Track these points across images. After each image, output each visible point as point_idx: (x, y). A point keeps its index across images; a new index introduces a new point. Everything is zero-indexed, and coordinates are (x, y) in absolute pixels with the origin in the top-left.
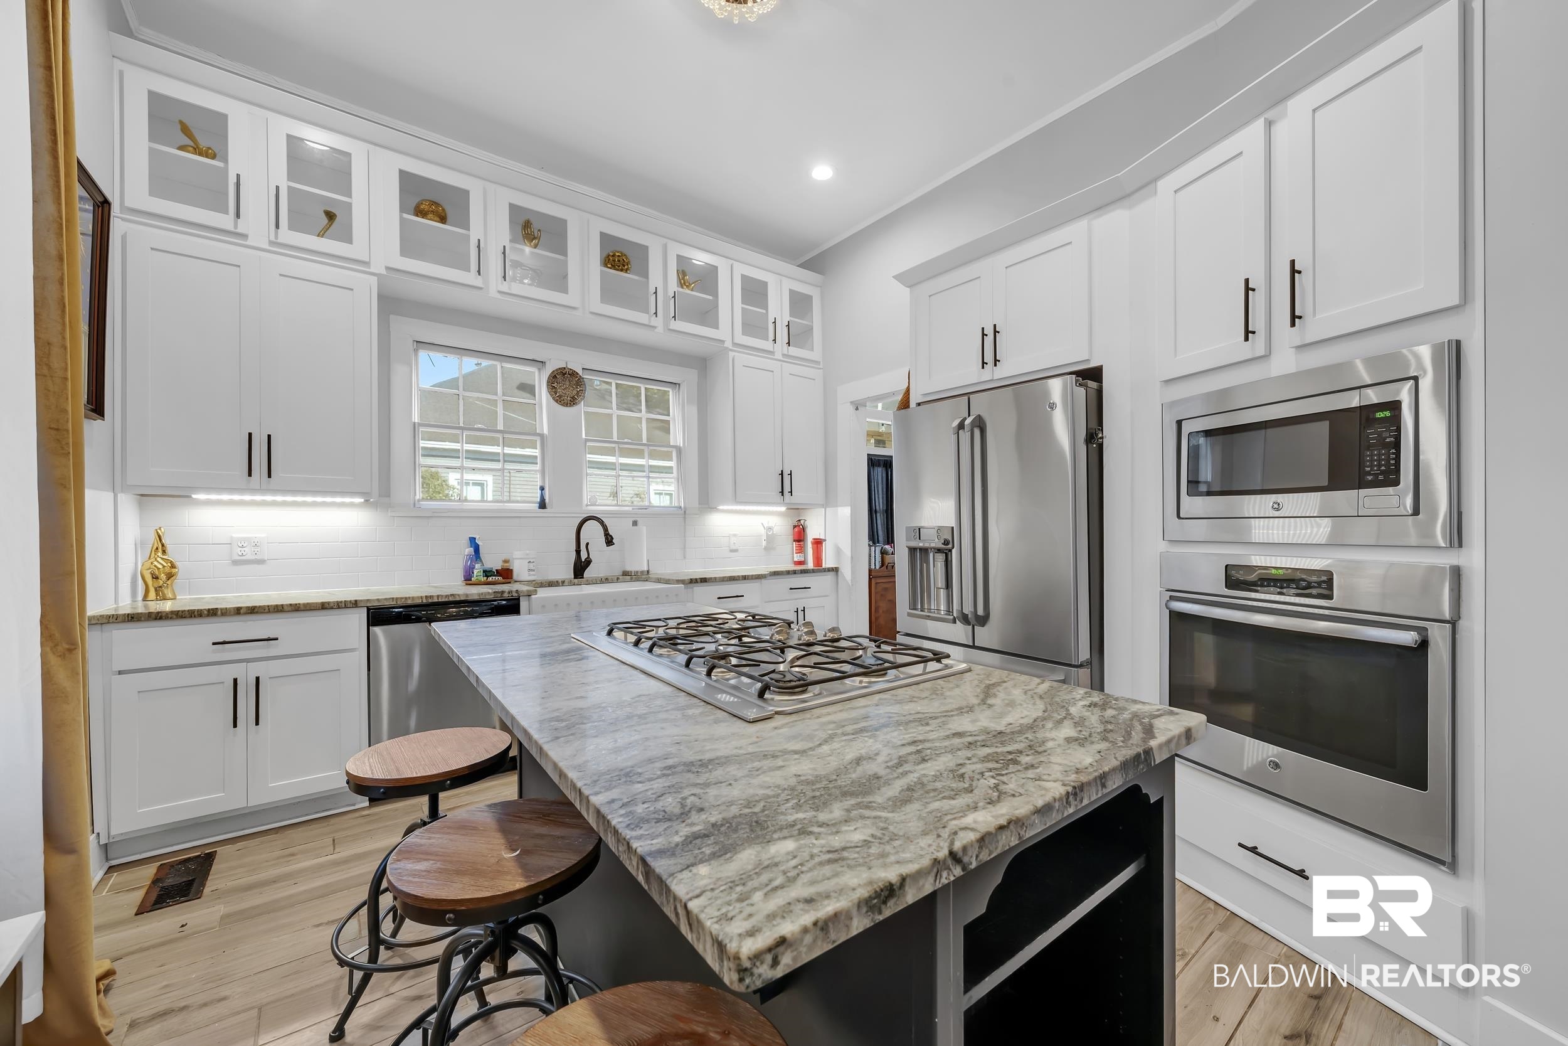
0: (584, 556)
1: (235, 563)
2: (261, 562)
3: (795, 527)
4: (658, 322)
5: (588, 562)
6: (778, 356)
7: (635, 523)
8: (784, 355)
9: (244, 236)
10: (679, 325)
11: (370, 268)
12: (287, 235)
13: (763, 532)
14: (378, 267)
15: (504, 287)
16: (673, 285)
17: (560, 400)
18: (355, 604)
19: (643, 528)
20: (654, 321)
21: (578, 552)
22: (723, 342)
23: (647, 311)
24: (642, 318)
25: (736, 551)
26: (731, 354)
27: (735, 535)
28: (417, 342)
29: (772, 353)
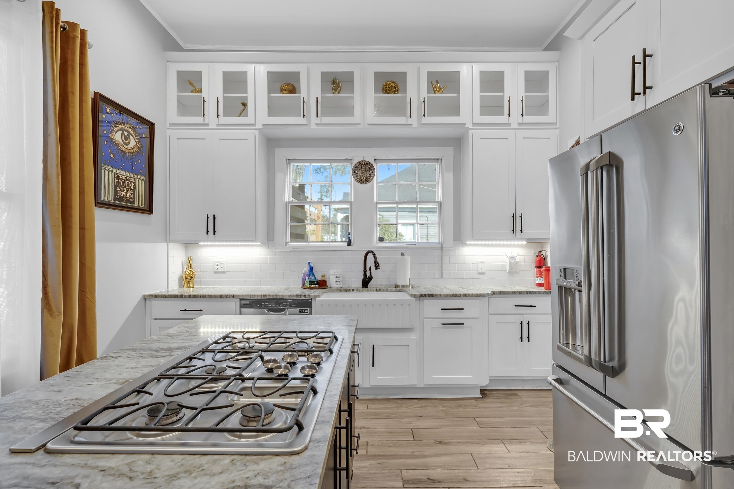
0: (368, 274)
1: (216, 272)
2: (224, 272)
3: (537, 256)
4: (414, 121)
5: (371, 278)
6: (514, 125)
7: (403, 254)
8: (519, 124)
9: (207, 125)
10: (428, 120)
11: (256, 127)
12: (224, 120)
13: (507, 260)
14: (259, 126)
15: (318, 121)
16: (424, 93)
17: (360, 181)
18: (233, 297)
19: (408, 258)
20: (410, 121)
21: (365, 272)
22: (464, 124)
23: (405, 116)
24: (402, 120)
25: (484, 273)
26: (471, 132)
27: (482, 262)
28: (289, 159)
29: (509, 124)
